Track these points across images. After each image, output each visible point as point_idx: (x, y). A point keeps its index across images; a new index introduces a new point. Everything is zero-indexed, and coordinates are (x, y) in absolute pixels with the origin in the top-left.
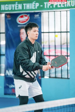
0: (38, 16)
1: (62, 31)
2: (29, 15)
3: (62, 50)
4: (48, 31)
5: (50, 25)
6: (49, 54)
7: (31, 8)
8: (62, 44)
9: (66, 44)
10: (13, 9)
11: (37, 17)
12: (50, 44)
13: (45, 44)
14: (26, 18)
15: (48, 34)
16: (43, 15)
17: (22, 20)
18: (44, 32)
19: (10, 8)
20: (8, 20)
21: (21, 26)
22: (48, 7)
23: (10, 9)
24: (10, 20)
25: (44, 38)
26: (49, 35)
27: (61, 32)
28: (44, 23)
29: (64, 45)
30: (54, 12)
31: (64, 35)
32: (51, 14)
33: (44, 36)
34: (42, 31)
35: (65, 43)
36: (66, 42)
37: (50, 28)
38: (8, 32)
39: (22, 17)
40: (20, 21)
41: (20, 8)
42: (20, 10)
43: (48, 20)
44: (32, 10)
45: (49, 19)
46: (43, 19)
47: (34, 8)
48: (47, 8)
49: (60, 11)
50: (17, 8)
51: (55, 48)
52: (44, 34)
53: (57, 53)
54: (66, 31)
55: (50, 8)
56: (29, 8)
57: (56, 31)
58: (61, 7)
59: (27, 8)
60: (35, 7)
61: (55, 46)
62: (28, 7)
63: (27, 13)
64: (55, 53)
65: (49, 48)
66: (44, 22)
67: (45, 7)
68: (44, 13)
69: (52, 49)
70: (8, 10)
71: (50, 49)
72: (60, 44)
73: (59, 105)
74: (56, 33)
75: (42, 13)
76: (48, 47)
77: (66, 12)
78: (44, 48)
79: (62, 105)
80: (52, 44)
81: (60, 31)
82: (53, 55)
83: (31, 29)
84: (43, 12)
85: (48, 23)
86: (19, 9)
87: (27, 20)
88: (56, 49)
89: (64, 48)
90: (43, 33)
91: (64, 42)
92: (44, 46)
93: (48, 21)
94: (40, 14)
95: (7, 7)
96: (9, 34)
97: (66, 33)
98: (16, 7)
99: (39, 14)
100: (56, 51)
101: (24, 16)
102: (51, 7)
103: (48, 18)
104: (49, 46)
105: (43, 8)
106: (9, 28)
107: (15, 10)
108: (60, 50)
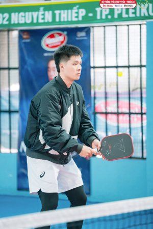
0: (83, 34)
1: (131, 65)
2: (65, 33)
3: (132, 101)
4: (103, 65)
5: (107, 51)
6: (106, 109)
7: (70, 20)
8: (131, 90)
9: (139, 90)
10: (35, 21)
11: (81, 37)
12: (108, 90)
13: (97, 90)
14: (61, 38)
15: (103, 70)
16: (93, 32)
17: (52, 44)
18: (96, 65)
19: (28, 19)
20: (25, 43)
21: (50, 54)
22: (104, 17)
23: (29, 21)
24: (28, 42)
25: (96, 77)
26: (105, 72)
27: (129, 67)
28: (96, 49)
29: (136, 91)
30: (116, 26)
31: (135, 72)
32: (110, 30)
33: (96, 74)
34: (92, 65)
35: (137, 89)
36: (139, 86)
37: (107, 58)
38: (26, 67)
39: (52, 36)
40: (47, 45)
41: (48, 20)
42: (48, 23)
43: (103, 42)
44: (72, 22)
45: (105, 40)
46: (93, 41)
47: (76, 19)
48: (101, 19)
49: (128, 25)
50: (43, 19)
51: (118, 98)
52: (96, 70)
53: (122, 108)
54: (139, 64)
55: (107, 20)
56: (66, 20)
57: (119, 65)
58: (129, 17)
59: (62, 20)
60: (77, 17)
61: (118, 94)
62: (64, 18)
63: (63, 30)
64: (118, 107)
65: (106, 98)
66: (95, 46)
67: (99, 17)
68: (95, 28)
69: (112, 99)
70: (25, 24)
71: (109, 100)
72: (127, 90)
73: (126, 211)
74: (120, 69)
75: (91, 29)
76: (103, 96)
77: (139, 26)
78: (95, 98)
79: (131, 210)
80: (112, 90)
81: (127, 65)
82: (113, 112)
83: (69, 59)
84: (93, 27)
85: (103, 49)
86: (46, 21)
87: (62, 42)
88: (120, 100)
89: (134, 98)
90: (94, 67)
91: (136, 87)
92: (95, 94)
93: (103, 46)
94: (88, 31)
95: (23, 18)
96: (27, 70)
97: (139, 69)
98: (41, 17)
99: (86, 30)
100: (120, 104)
101: (56, 35)
102: (109, 17)
103: (103, 39)
104: (106, 94)
105: (94, 19)
106: (26, 58)
107: (38, 24)
108: (127, 101)
